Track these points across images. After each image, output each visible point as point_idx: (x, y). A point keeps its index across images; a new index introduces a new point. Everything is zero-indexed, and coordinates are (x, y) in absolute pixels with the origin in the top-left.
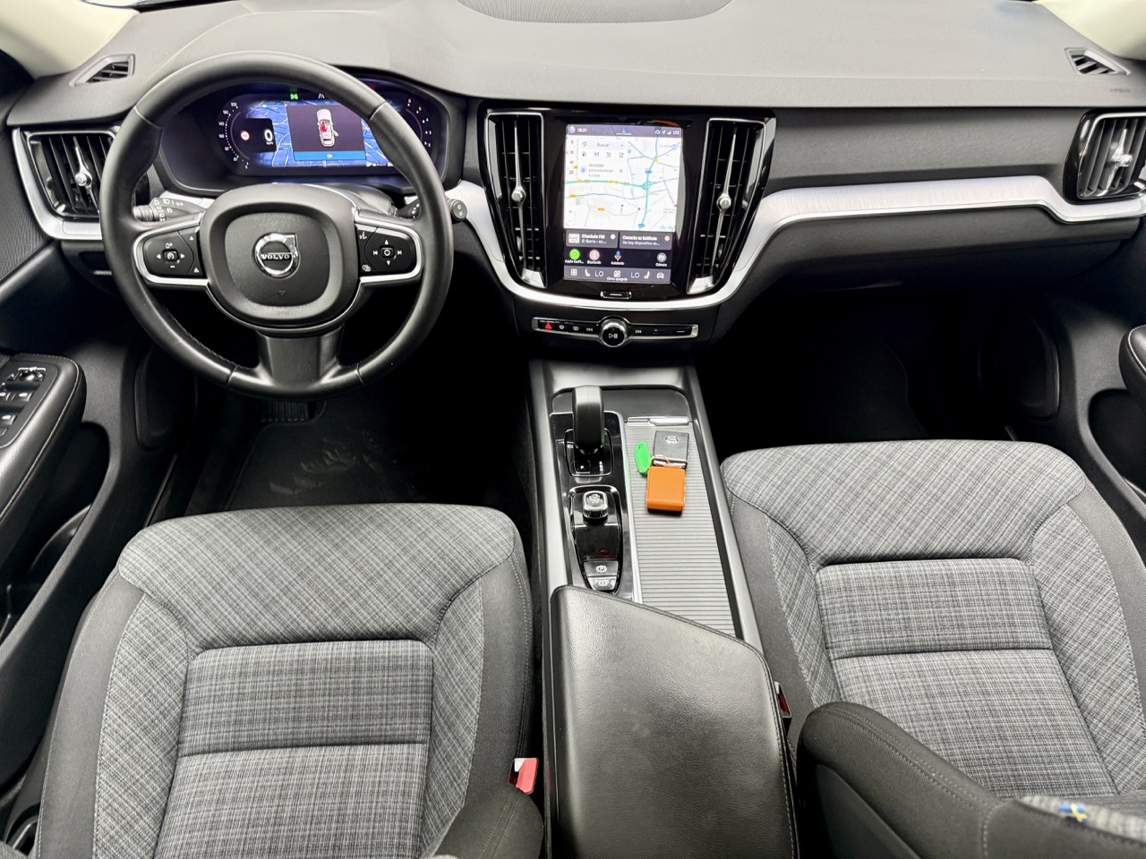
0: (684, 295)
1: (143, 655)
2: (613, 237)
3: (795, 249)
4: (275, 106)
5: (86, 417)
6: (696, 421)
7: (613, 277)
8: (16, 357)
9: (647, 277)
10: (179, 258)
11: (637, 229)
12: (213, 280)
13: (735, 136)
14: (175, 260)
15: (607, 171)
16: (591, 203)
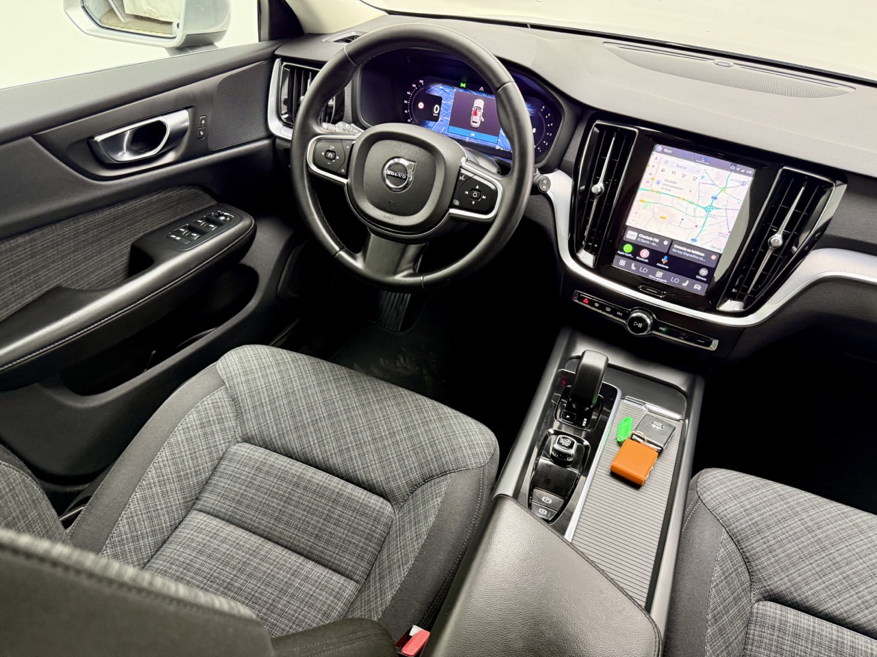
0: (713, 310)
1: (202, 426)
2: (666, 243)
4: (448, 89)
6: (687, 421)
7: (655, 276)
8: (221, 204)
9: (685, 284)
10: (335, 158)
11: (689, 242)
12: (351, 180)
13: (803, 188)
14: (331, 159)
15: (678, 188)
16: (656, 210)
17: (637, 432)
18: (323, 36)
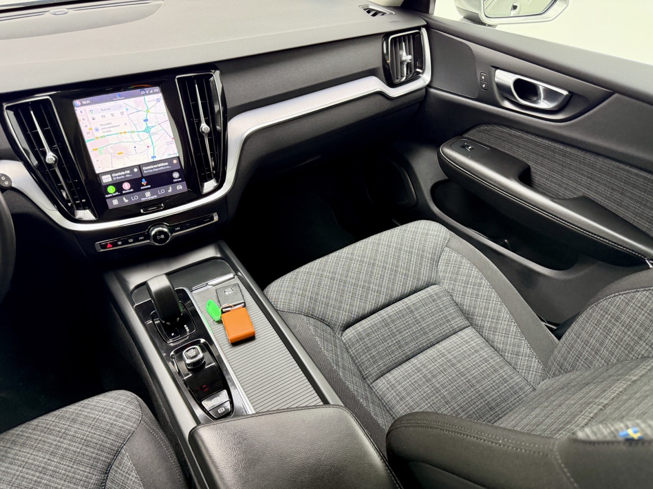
2: (136, 170)
6: (239, 274)
7: (145, 197)
9: (170, 191)
11: (152, 160)
13: (196, 85)
15: (115, 126)
16: (111, 151)
17: (224, 306)
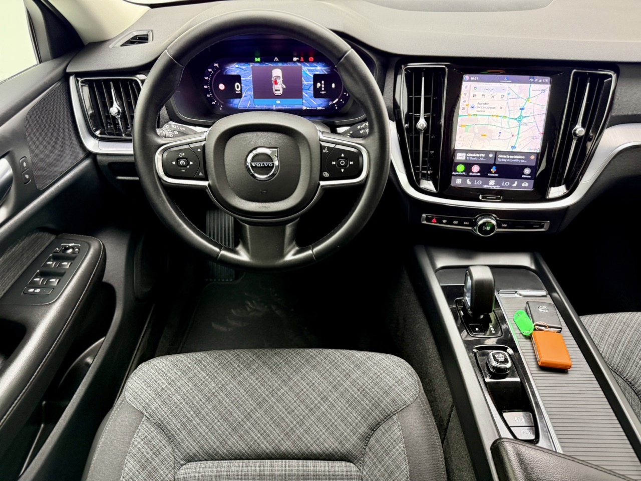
0: (544, 199)
2: (491, 155)
3: (627, 168)
4: (244, 66)
5: (104, 280)
7: (488, 185)
8: (59, 236)
9: (515, 185)
10: (188, 164)
11: (510, 150)
12: (213, 181)
13: (588, 84)
14: (185, 166)
15: (491, 108)
16: (476, 131)
17: (538, 323)
18: (108, 43)
